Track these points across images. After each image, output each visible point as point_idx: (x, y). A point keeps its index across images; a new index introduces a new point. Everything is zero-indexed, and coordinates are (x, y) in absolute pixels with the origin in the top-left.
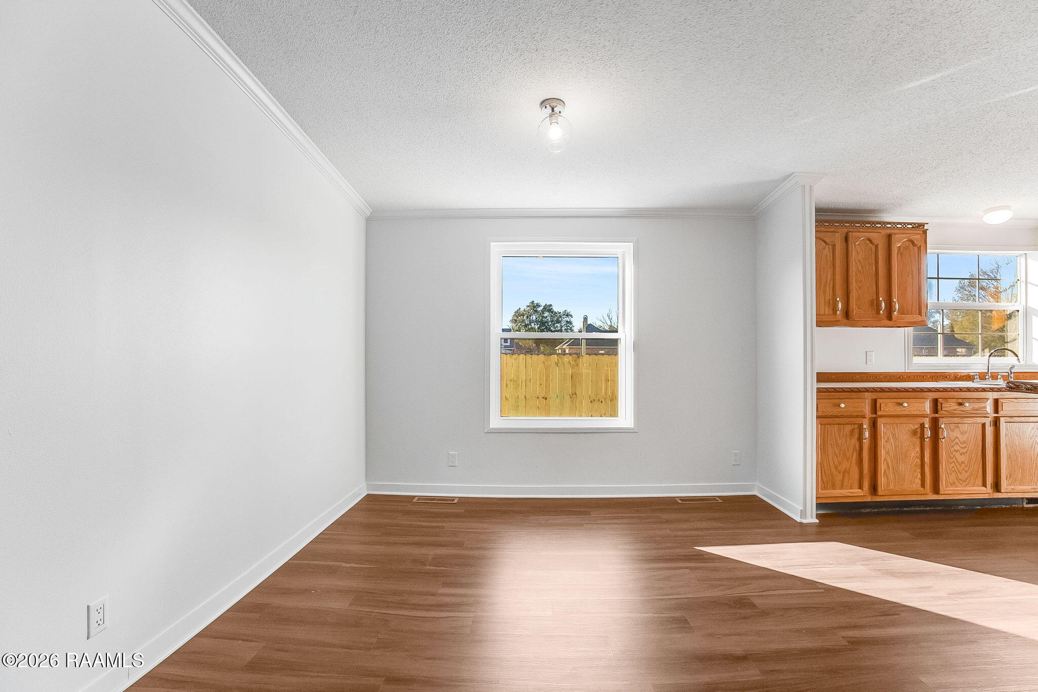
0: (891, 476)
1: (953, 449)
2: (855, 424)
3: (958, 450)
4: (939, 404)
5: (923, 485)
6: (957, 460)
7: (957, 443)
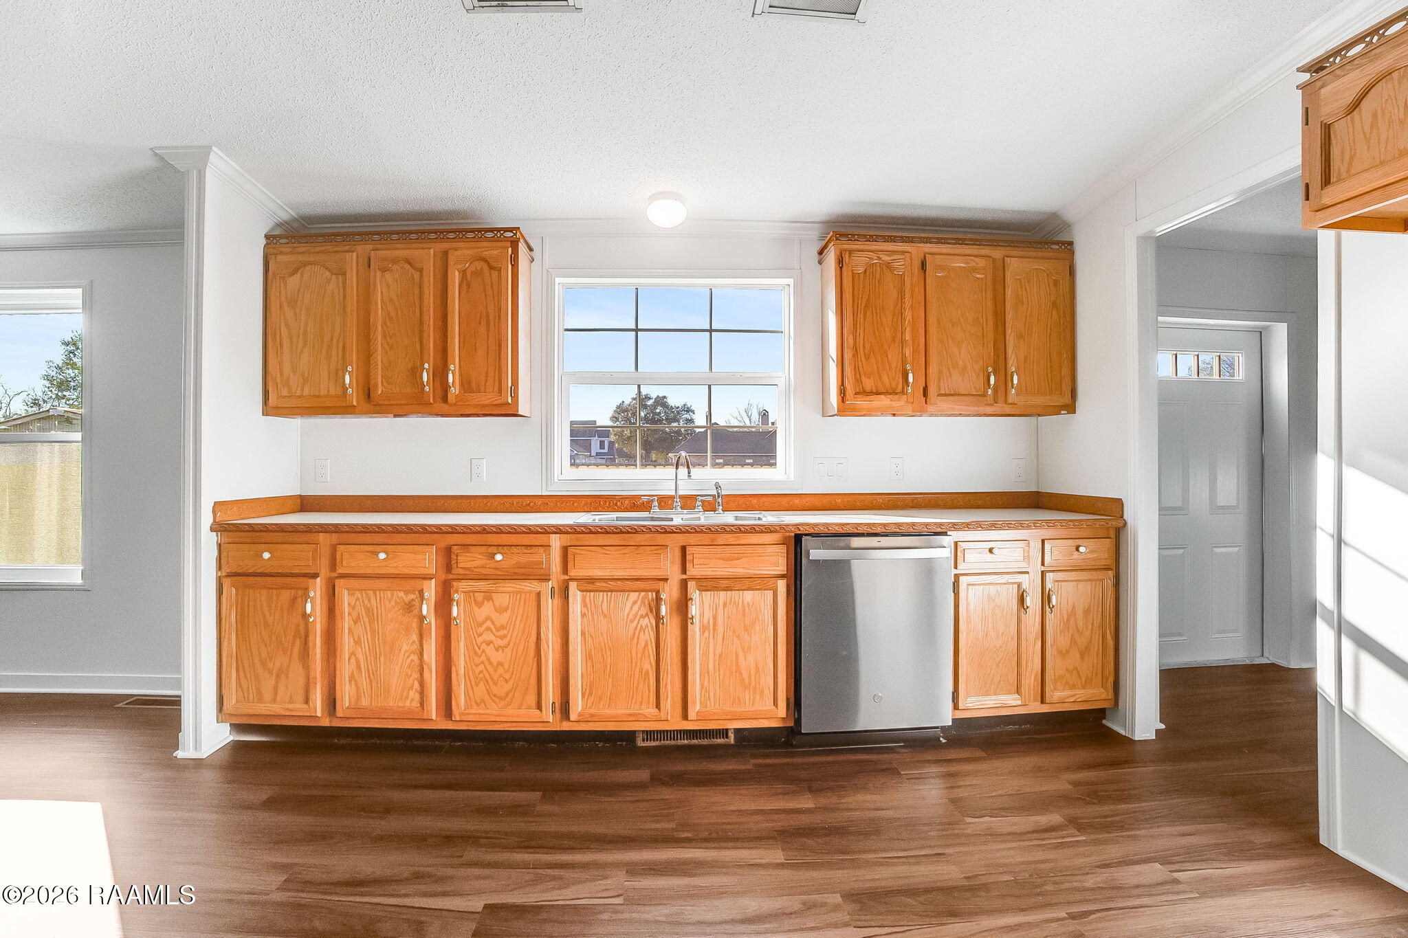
0: (364, 683)
1: (480, 640)
2: (297, 588)
3: (491, 642)
4: (453, 557)
5: (423, 703)
6: (488, 659)
7: (488, 629)
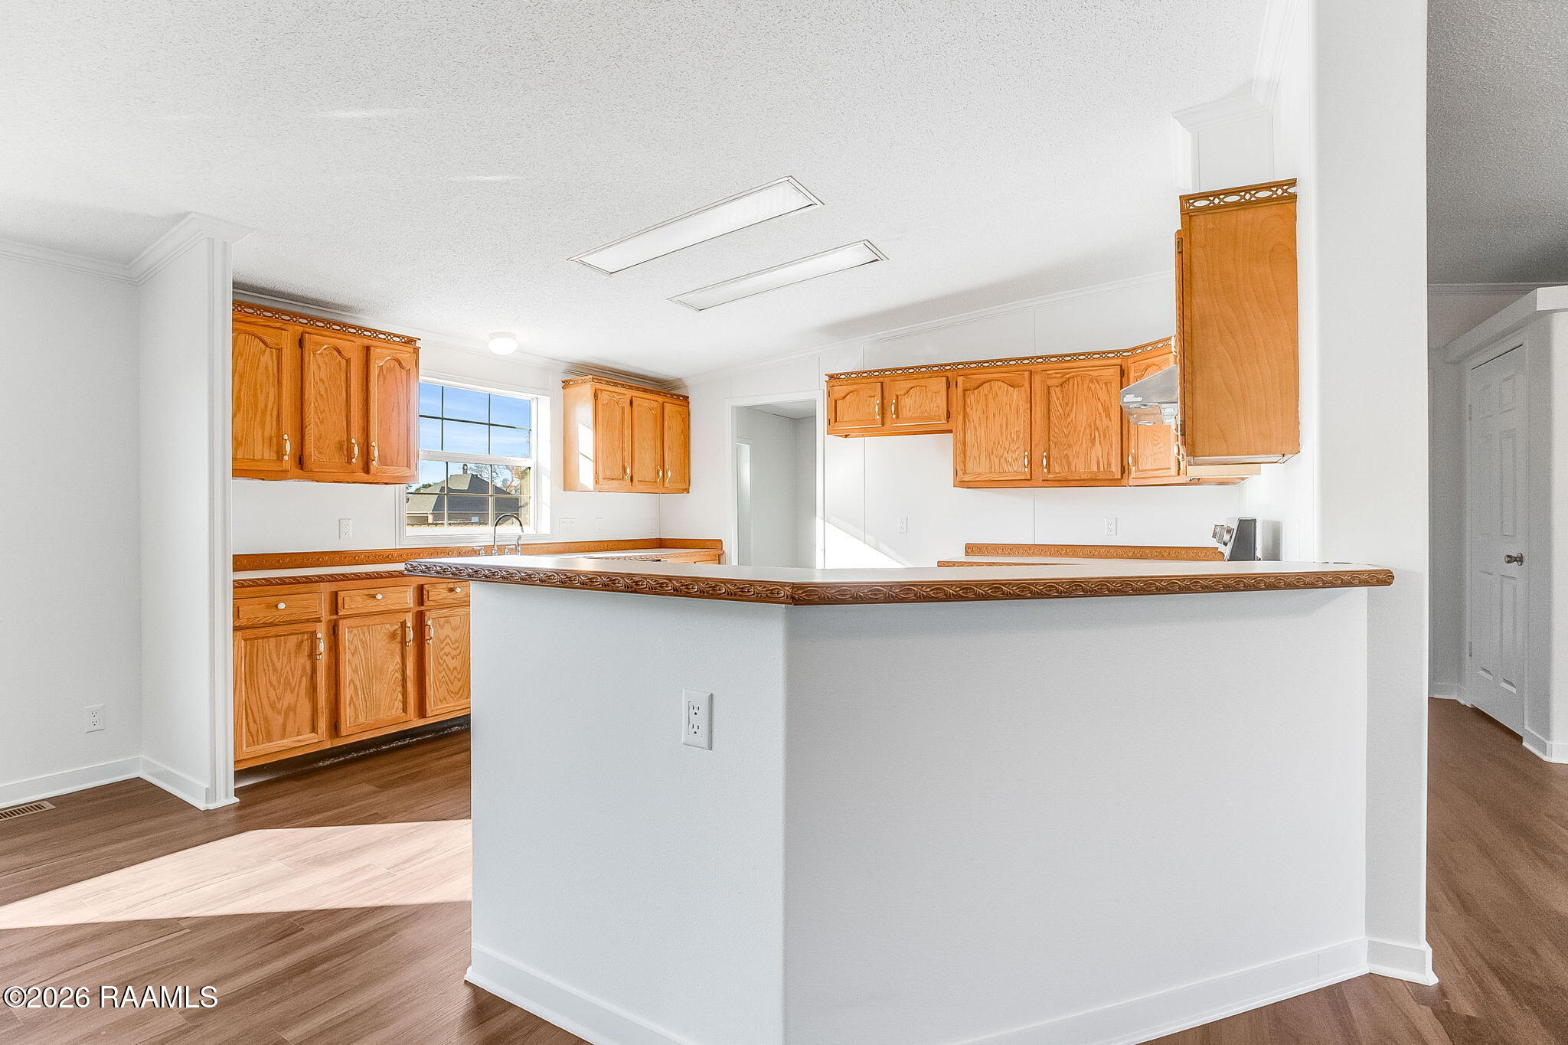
0: (361, 704)
1: (442, 653)
2: (303, 633)
3: (449, 653)
4: (425, 593)
5: (405, 710)
6: (447, 666)
7: (447, 644)
